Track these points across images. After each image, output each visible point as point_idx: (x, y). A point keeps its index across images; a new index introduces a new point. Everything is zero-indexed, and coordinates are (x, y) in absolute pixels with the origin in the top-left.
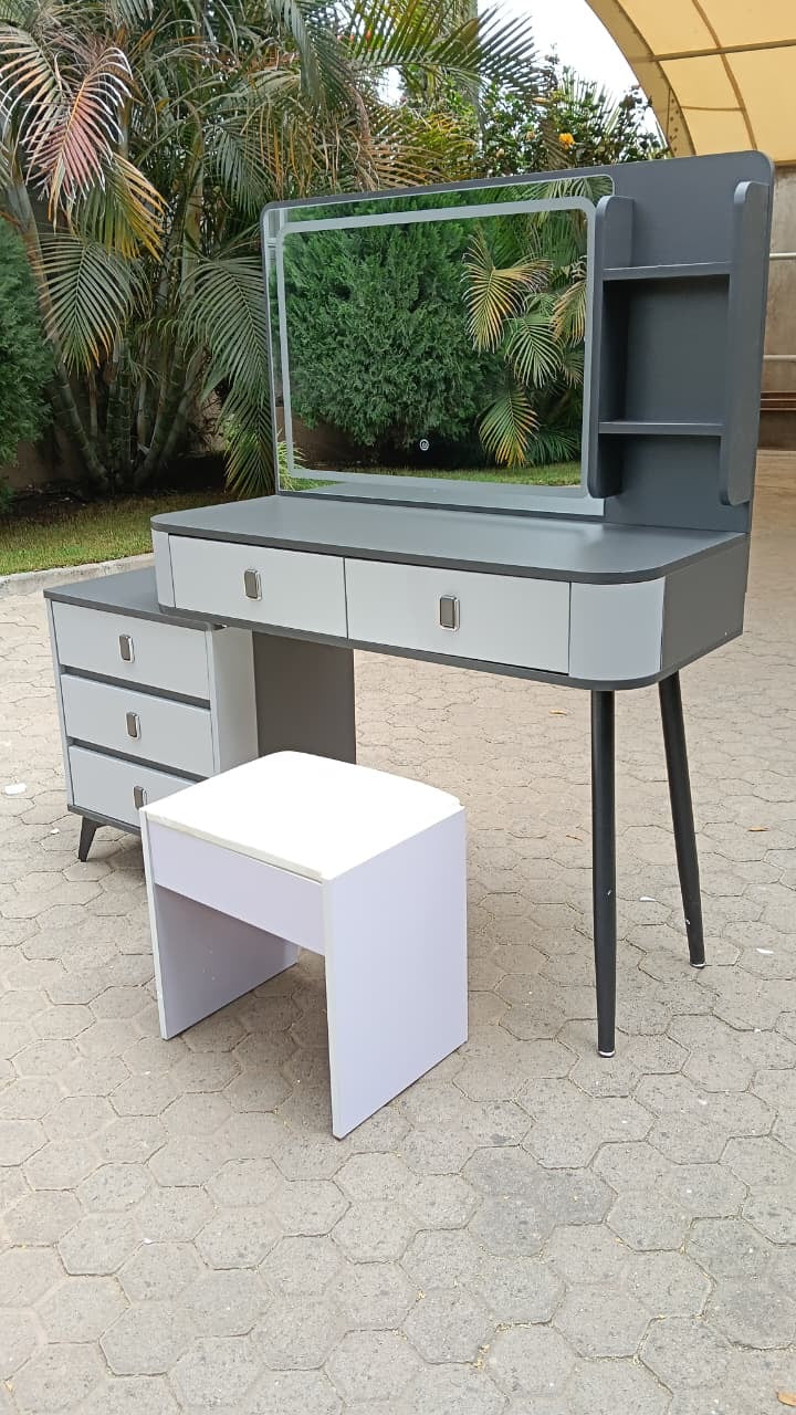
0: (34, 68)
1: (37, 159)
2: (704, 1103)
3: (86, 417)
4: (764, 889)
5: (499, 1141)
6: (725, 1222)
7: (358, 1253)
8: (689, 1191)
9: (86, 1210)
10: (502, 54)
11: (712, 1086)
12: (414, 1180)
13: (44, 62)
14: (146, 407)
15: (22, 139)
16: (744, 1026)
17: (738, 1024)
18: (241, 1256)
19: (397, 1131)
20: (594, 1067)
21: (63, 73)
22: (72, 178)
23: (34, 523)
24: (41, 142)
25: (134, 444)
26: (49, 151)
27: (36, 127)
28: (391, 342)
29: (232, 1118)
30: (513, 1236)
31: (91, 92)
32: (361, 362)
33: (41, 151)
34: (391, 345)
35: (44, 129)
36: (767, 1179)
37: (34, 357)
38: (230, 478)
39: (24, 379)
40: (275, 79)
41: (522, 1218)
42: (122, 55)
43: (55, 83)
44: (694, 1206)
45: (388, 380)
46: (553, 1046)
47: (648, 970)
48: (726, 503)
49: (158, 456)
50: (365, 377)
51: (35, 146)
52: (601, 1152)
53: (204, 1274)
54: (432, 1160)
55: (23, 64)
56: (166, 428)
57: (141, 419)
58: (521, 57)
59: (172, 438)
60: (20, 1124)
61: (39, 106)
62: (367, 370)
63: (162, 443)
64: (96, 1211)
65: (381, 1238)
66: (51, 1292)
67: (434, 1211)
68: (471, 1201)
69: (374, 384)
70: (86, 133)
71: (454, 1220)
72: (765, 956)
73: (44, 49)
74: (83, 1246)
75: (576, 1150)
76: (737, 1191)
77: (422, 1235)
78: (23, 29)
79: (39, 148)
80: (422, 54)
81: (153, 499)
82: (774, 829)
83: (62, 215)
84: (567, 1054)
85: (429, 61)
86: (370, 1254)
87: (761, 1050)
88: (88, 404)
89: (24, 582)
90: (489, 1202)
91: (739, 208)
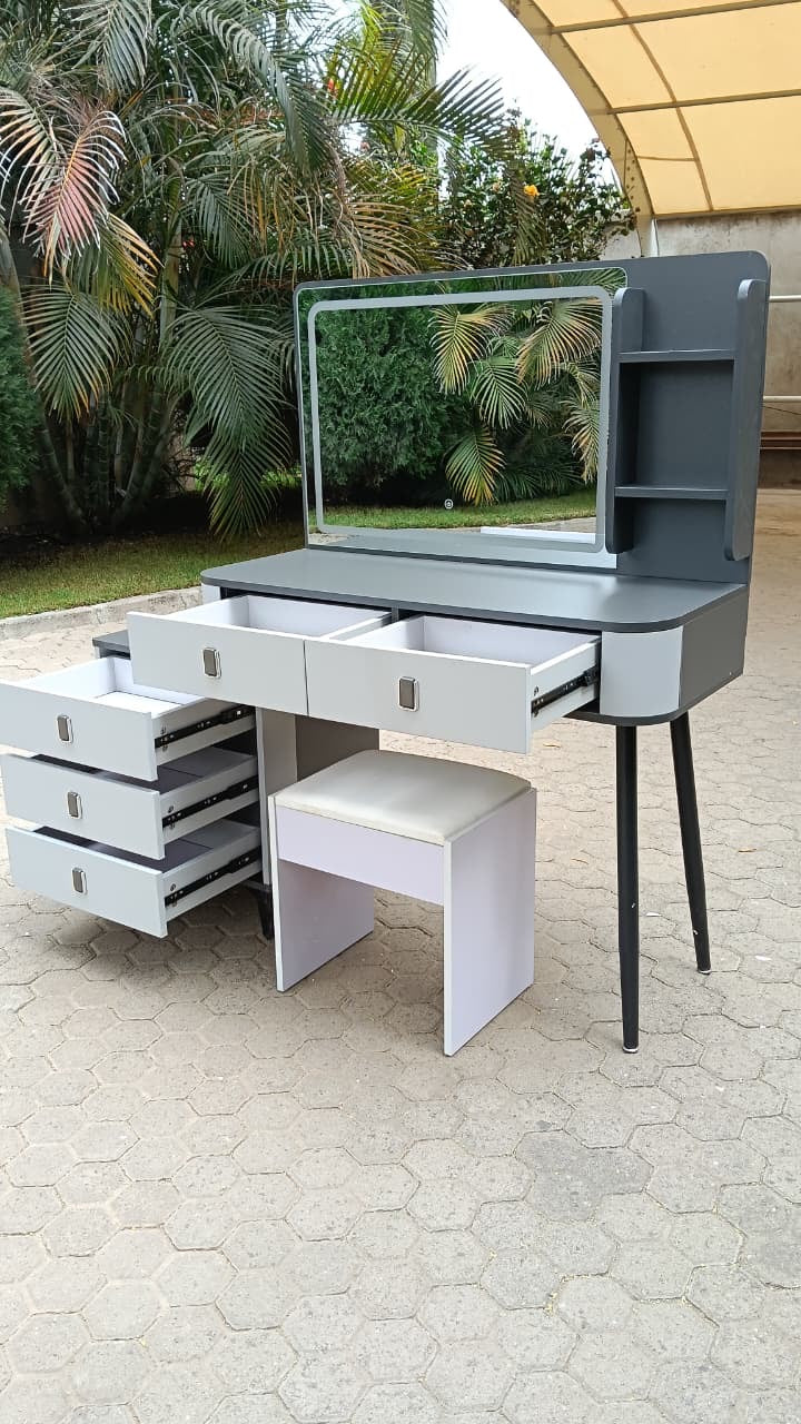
0: (30, 129)
1: (33, 218)
2: (721, 1089)
3: (63, 459)
4: (757, 903)
5: (544, 1126)
6: (750, 1187)
7: (433, 1224)
8: (716, 1163)
9: (183, 1197)
10: (474, 113)
11: (727, 1074)
12: (475, 1160)
13: (41, 130)
14: (122, 450)
15: (19, 198)
16: (750, 1023)
17: (745, 1022)
18: (329, 1228)
19: (453, 1121)
20: (621, 1062)
21: (57, 134)
22: (67, 235)
23: (17, 566)
24: (37, 202)
25: (112, 488)
26: (45, 211)
27: (32, 188)
28: (363, 385)
29: (302, 1115)
30: (567, 1205)
31: (87, 154)
32: (333, 405)
33: (37, 210)
34: (364, 389)
35: (40, 190)
36: (783, 1151)
37: (25, 407)
38: (213, 521)
39: (14, 427)
40: (253, 139)
41: (573, 1190)
42: (116, 118)
43: (49, 144)
44: (721, 1175)
45: (360, 422)
46: (583, 1044)
47: (660, 976)
48: (730, 558)
49: (136, 498)
50: (339, 419)
51: (32, 204)
52: (635, 1134)
53: (299, 1245)
54: (487, 1144)
55: (18, 126)
56: (144, 471)
57: (117, 462)
58: (492, 116)
59: (148, 480)
60: (110, 1126)
61: (34, 168)
62: (339, 414)
63: (139, 484)
64: (192, 1197)
65: (452, 1210)
66: (165, 1265)
67: (495, 1186)
68: (526, 1177)
69: (346, 426)
70: (81, 193)
71: (513, 1193)
72: (763, 962)
73: (38, 111)
74: (187, 1226)
75: (613, 1131)
76: (757, 1162)
77: (488, 1206)
78: (15, 89)
79: (35, 207)
80: (396, 112)
81: (132, 540)
82: (761, 850)
83: (57, 275)
84: (597, 1052)
85: (402, 118)
86: (443, 1223)
87: (767, 1043)
88: (65, 447)
89: (19, 625)
90: (542, 1178)
91: (742, 303)
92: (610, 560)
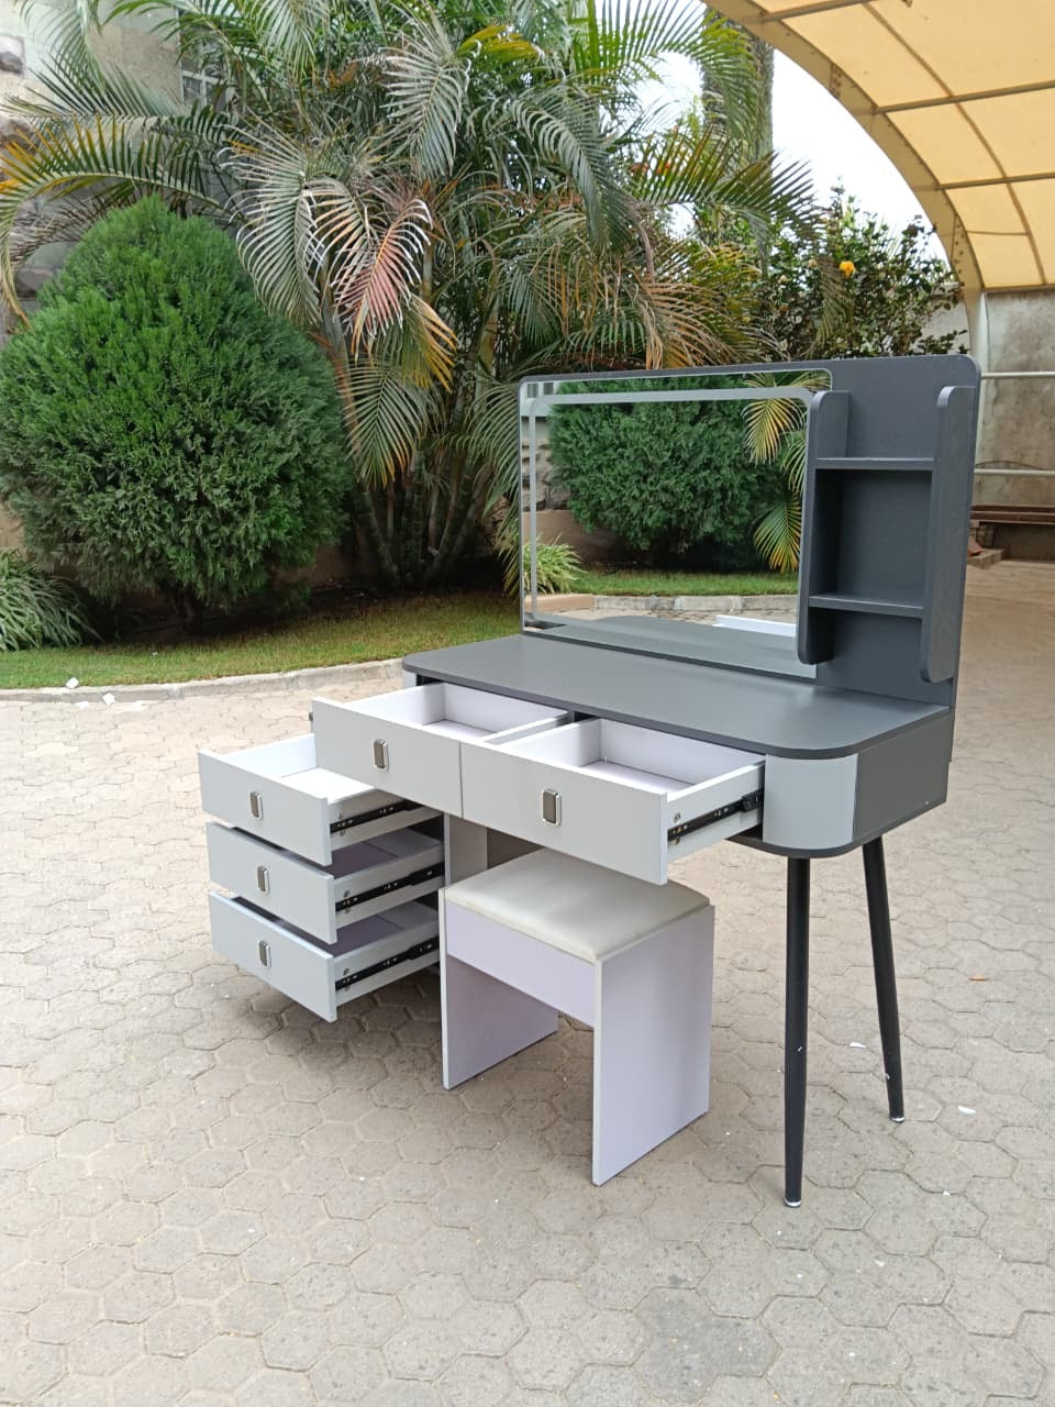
0: (346, 217)
1: (344, 299)
2: (881, 1264)
3: (383, 519)
4: (976, 1043)
5: (675, 1282)
6: (883, 1391)
7: (528, 1380)
8: (852, 1354)
9: (290, 1306)
10: (784, 194)
11: (892, 1246)
12: (591, 1312)
13: (355, 212)
14: (437, 512)
15: (331, 281)
16: (932, 1187)
17: (927, 1185)
18: (422, 1368)
19: (581, 1261)
20: (779, 1218)
21: (371, 222)
22: (374, 316)
23: (328, 618)
24: (348, 284)
25: (425, 545)
26: (355, 293)
27: (344, 271)
28: (669, 454)
29: (431, 1231)
30: (675, 1380)
31: (396, 240)
32: (639, 473)
33: (348, 292)
34: (670, 457)
35: (351, 273)
36: (931, 1351)
37: (336, 472)
38: (506, 587)
39: (326, 491)
40: (567, 221)
41: (687, 1363)
42: (424, 206)
43: (364, 230)
44: (855, 1370)
45: (665, 490)
46: (742, 1191)
47: (846, 1118)
48: (927, 680)
49: (446, 557)
50: (643, 486)
51: (342, 288)
52: (771, 1307)
53: (387, 1382)
54: (610, 1294)
55: (336, 214)
56: (455, 531)
57: (432, 523)
58: (803, 196)
59: (459, 541)
60: (242, 1216)
61: (348, 253)
62: (645, 481)
63: (450, 545)
64: (298, 1308)
65: (551, 1367)
66: (252, 1380)
67: (605, 1346)
68: (641, 1340)
69: (651, 493)
70: (389, 276)
71: (622, 1357)
72: (966, 1115)
73: (357, 200)
74: (283, 1340)
75: (748, 1299)
76: (897, 1361)
77: (589, 1369)
78: (340, 180)
79: (346, 289)
80: (706, 194)
81: (438, 596)
82: (996, 979)
83: (363, 348)
84: (755, 1201)
85: (713, 200)
86: (539, 1381)
87: (946, 1214)
88: (386, 508)
89: (311, 677)
90: (657, 1345)
91: (942, 410)
92: (810, 671)
